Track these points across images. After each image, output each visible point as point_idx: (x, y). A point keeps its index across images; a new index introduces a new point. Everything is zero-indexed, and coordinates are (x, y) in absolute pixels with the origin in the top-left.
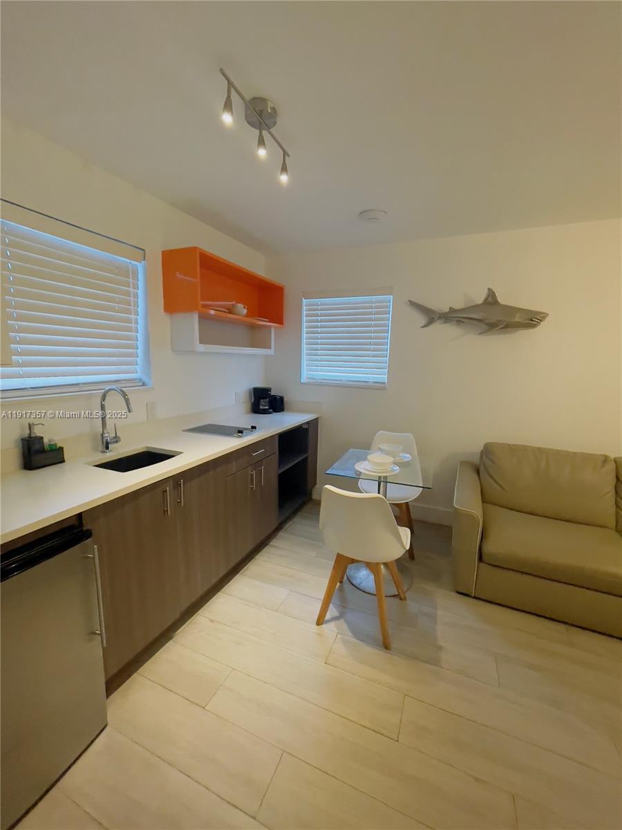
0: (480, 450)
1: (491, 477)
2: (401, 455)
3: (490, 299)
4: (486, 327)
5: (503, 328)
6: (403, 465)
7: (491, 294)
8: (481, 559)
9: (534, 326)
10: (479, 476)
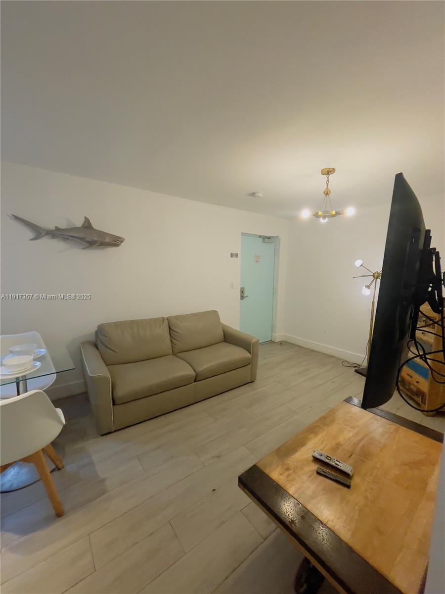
0: (94, 331)
1: (107, 347)
2: (35, 351)
3: (86, 224)
4: (87, 245)
5: (99, 245)
6: (41, 359)
7: (87, 220)
8: (114, 403)
9: (117, 245)
10: (98, 349)
